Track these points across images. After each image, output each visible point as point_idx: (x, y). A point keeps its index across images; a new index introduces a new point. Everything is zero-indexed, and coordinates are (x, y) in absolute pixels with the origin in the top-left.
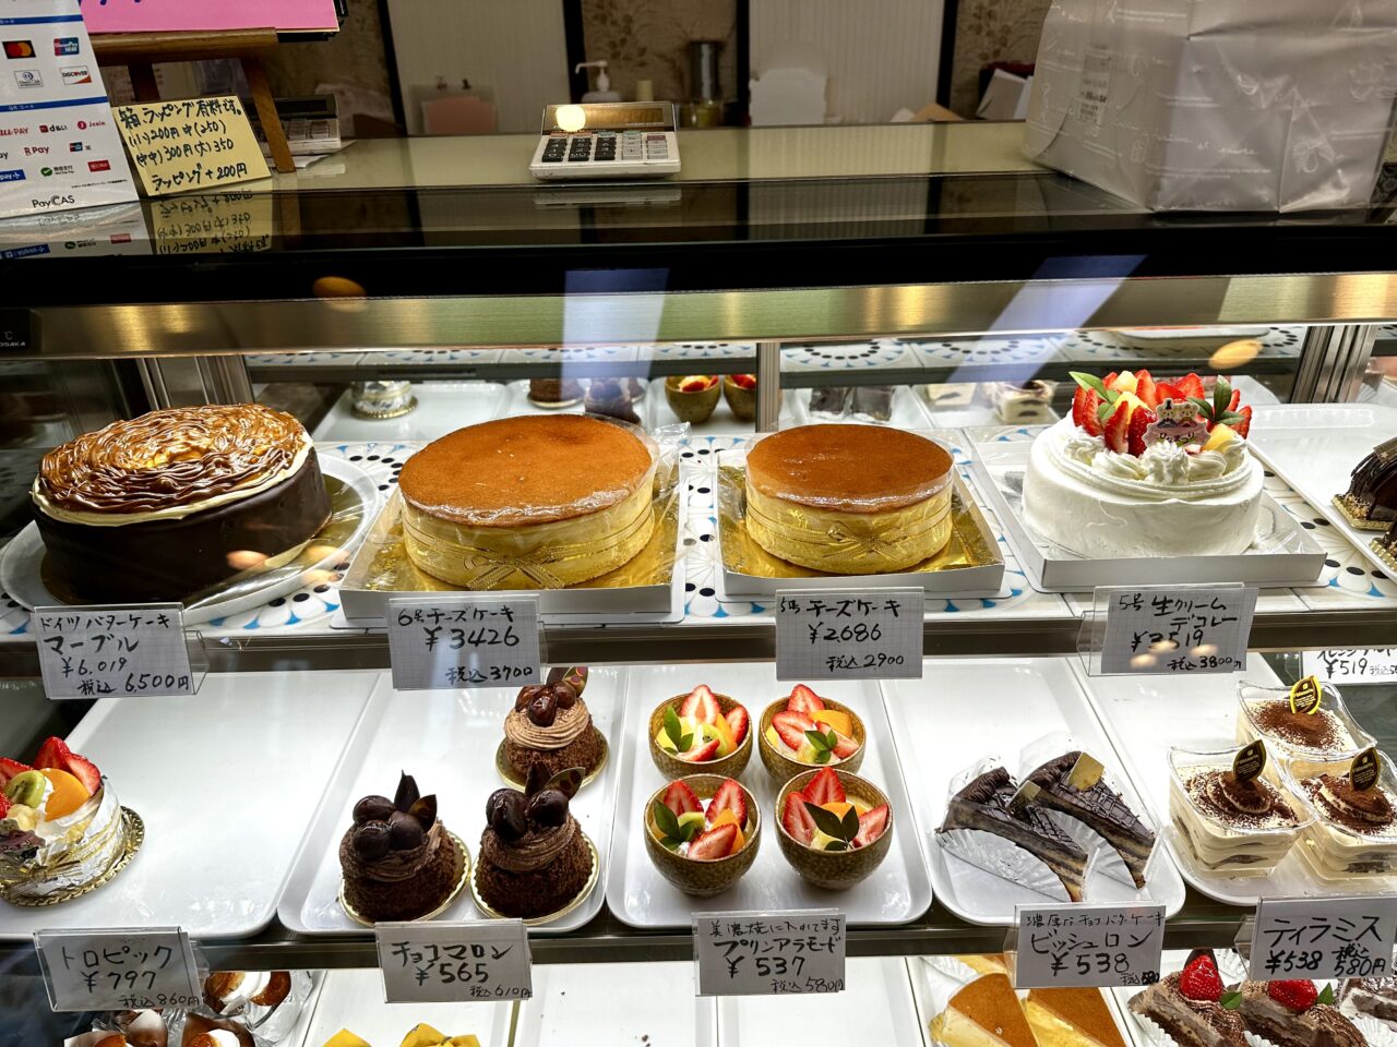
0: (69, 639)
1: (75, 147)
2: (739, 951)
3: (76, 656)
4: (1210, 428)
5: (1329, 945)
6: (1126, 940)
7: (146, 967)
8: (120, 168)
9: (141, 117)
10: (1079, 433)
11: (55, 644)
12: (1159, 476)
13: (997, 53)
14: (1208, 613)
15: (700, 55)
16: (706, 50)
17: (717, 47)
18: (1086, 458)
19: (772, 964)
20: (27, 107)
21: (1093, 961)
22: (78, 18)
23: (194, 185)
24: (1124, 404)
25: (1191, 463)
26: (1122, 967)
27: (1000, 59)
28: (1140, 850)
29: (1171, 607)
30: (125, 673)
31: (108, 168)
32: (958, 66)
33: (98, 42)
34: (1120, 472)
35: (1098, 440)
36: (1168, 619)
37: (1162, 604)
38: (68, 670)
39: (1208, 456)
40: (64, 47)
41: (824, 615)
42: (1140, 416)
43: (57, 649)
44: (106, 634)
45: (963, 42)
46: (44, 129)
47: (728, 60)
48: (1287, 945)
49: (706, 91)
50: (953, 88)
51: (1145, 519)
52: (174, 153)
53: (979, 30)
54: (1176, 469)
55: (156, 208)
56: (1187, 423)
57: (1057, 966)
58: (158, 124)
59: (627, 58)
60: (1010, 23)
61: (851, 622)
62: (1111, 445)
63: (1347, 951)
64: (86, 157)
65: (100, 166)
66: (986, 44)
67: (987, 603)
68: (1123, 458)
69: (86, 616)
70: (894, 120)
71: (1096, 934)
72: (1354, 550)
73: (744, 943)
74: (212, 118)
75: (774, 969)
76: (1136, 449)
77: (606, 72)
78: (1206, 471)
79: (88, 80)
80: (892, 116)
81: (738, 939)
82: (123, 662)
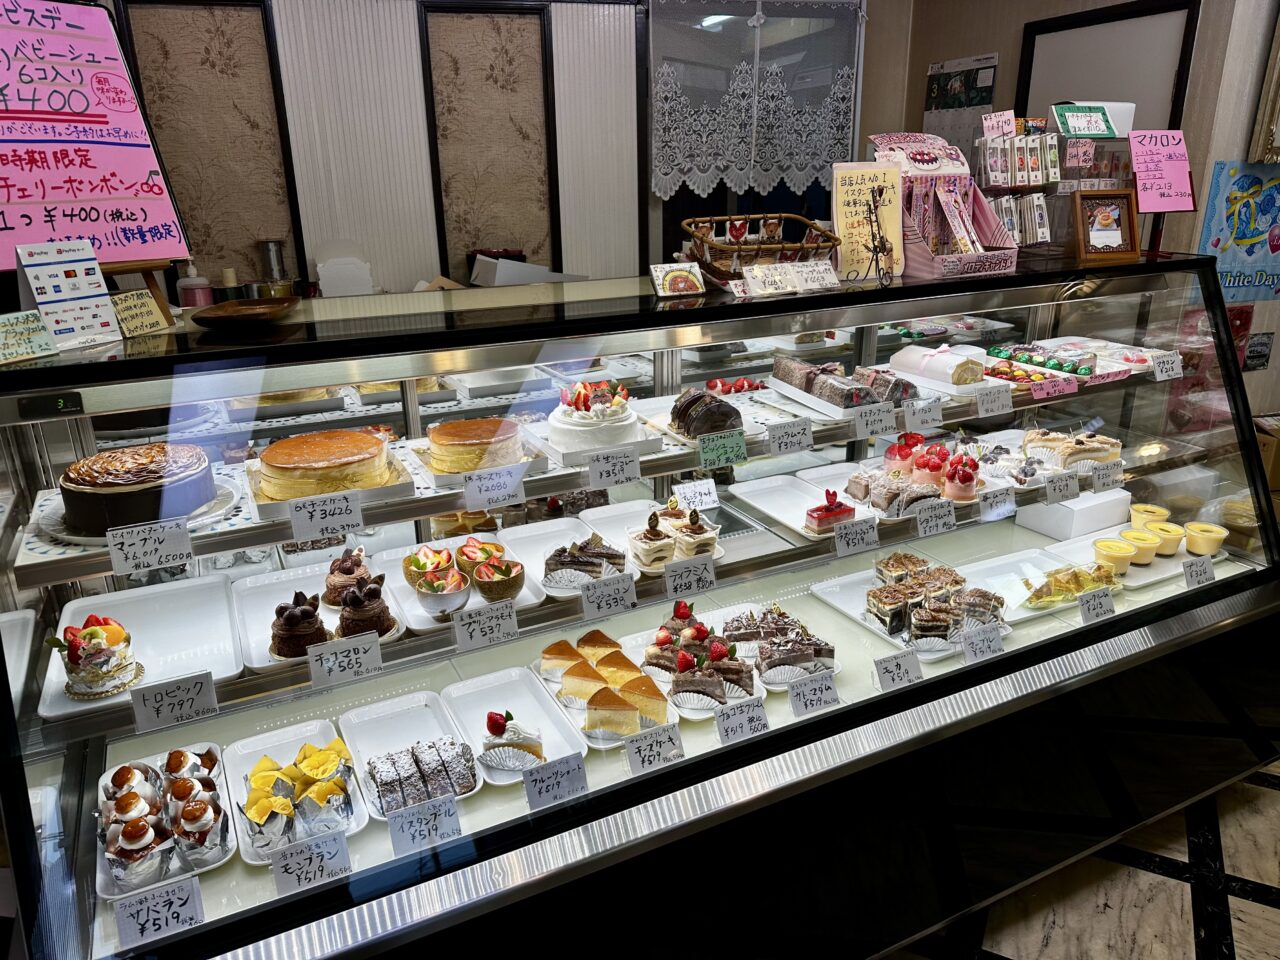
0: (127, 543)
1: (95, 316)
2: (473, 626)
3: (131, 551)
4: (613, 397)
5: (693, 578)
6: (622, 591)
7: (189, 696)
8: (114, 325)
9: (119, 302)
10: (565, 407)
11: (119, 546)
12: (598, 417)
13: (474, 244)
14: (624, 460)
15: (269, 250)
16: (272, 247)
17: (280, 244)
18: (570, 415)
19: (487, 630)
20: (74, 299)
21: (611, 602)
22: (95, 259)
23: (142, 332)
24: (580, 393)
25: (608, 411)
26: (623, 602)
27: (478, 247)
28: (621, 561)
29: (610, 459)
30: (158, 556)
31: (109, 325)
32: (451, 253)
33: (103, 267)
34: (584, 418)
35: (573, 408)
36: (610, 464)
37: (607, 458)
38: (127, 558)
39: (613, 408)
40: (89, 272)
41: (483, 481)
42: (586, 398)
43: (121, 549)
44: (148, 537)
45: (451, 238)
46: (81, 309)
47: (289, 251)
48: (678, 581)
49: (276, 274)
50: (450, 266)
51: (595, 433)
52: (133, 317)
53: (460, 230)
54: (603, 412)
55: (129, 343)
56: (603, 396)
57: (599, 607)
58: (125, 305)
59: (208, 254)
60: (479, 226)
61: (494, 482)
62: (578, 409)
63: (699, 580)
64: (99, 320)
65: (105, 324)
66: (466, 239)
67: (544, 473)
68: (583, 413)
69: (136, 530)
70: (415, 290)
71: (610, 590)
72: (675, 439)
73: (474, 622)
74: (143, 301)
75: (488, 632)
76: (588, 409)
77: (193, 264)
78: (615, 413)
79: (100, 286)
80: (414, 287)
81: (471, 621)
82: (156, 550)
